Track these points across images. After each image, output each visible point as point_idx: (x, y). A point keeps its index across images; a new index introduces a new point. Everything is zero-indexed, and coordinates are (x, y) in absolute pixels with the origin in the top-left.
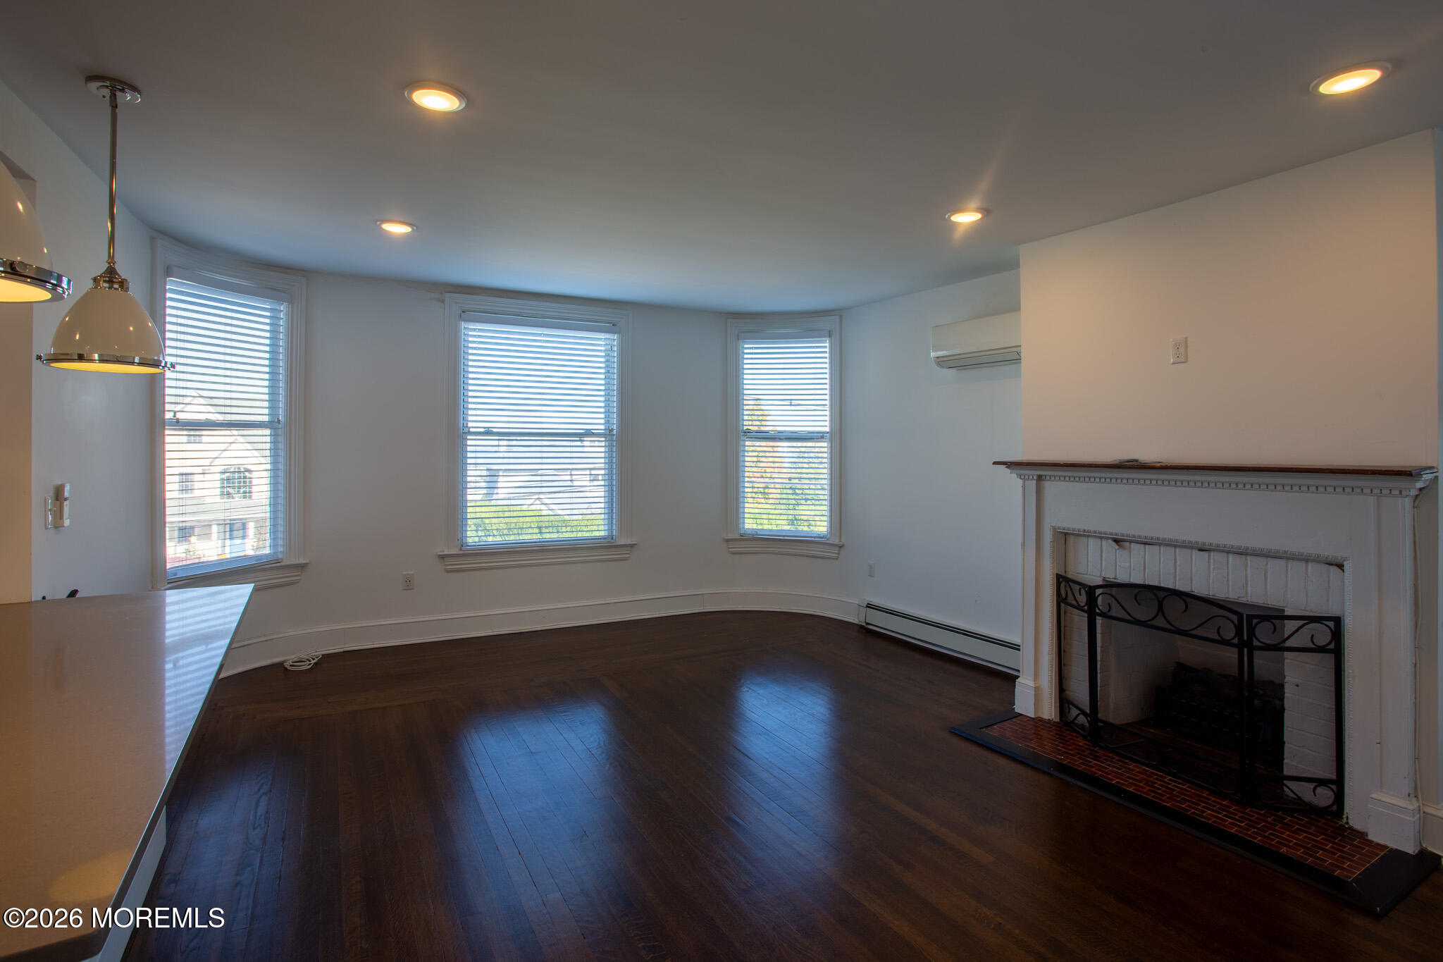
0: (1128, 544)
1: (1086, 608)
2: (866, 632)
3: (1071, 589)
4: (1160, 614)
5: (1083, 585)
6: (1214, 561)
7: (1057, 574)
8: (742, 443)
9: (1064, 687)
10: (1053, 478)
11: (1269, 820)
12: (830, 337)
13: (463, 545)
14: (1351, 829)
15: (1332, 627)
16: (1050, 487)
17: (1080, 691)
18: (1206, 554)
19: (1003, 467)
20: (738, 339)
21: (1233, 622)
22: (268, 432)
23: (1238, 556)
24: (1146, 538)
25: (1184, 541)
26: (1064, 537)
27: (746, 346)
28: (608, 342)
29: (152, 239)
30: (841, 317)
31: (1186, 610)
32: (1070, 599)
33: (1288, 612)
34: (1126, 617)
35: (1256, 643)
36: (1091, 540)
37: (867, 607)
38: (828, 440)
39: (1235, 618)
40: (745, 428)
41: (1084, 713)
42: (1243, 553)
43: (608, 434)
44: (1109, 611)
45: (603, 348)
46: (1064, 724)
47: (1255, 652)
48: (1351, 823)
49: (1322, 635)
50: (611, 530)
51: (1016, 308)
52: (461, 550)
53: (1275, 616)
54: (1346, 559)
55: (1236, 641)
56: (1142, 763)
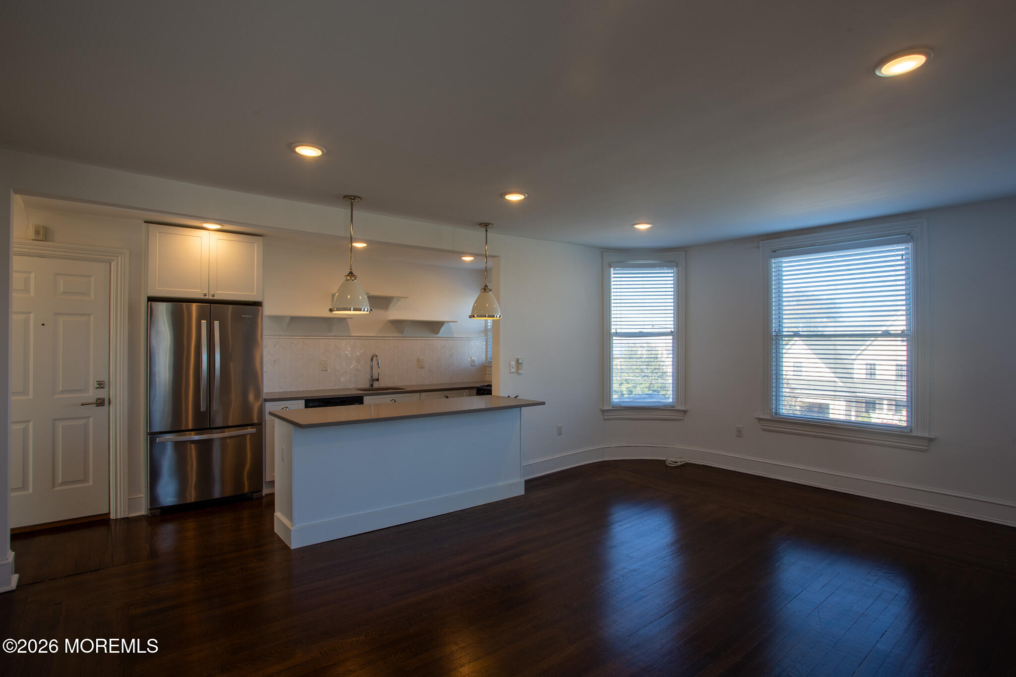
13: (773, 414)
22: (671, 337)
29: (602, 253)
52: (772, 417)
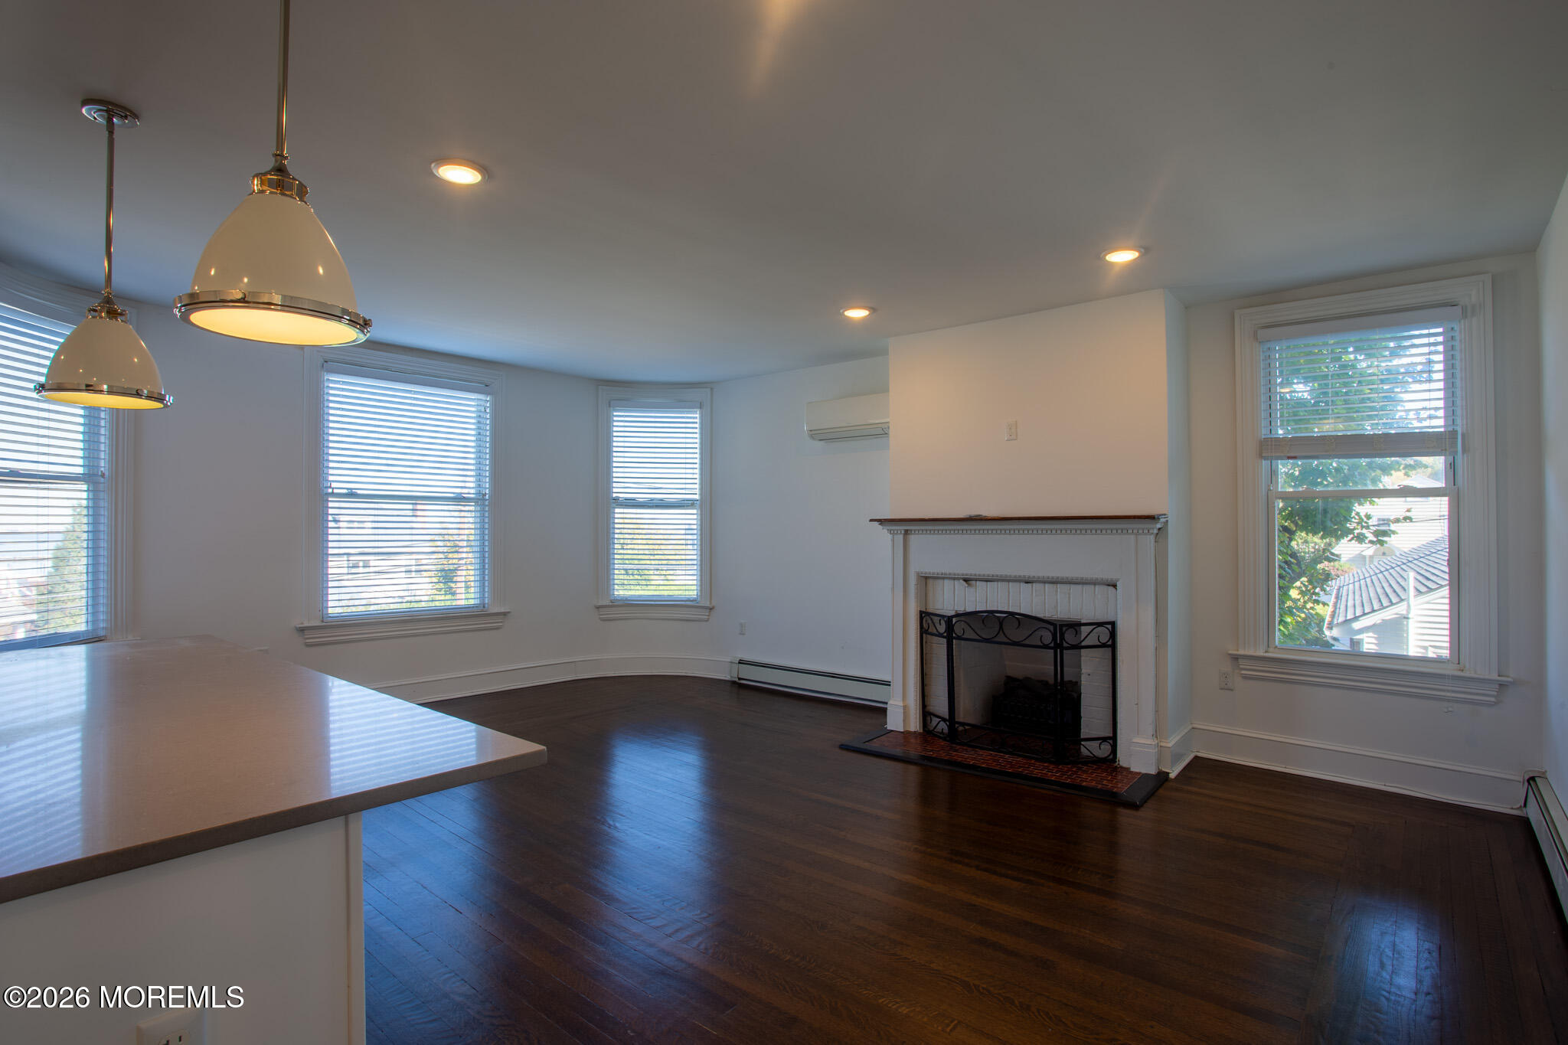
0: (974, 582)
1: (945, 634)
2: (739, 686)
3: (933, 622)
4: (1001, 632)
5: (943, 616)
6: (1036, 591)
7: (920, 611)
8: (612, 511)
9: (926, 703)
10: (917, 532)
11: (1074, 769)
12: (701, 408)
13: (324, 616)
14: (1121, 767)
15: (1110, 629)
16: (913, 539)
17: (940, 704)
18: (1030, 585)
19: (876, 523)
20: (610, 406)
21: (1051, 631)
23: (1051, 585)
24: (988, 576)
25: (1015, 576)
26: (925, 579)
27: (615, 414)
28: (482, 403)
30: (712, 389)
31: (1019, 625)
32: (932, 630)
33: (1083, 621)
34: (977, 637)
35: (1065, 645)
36: (946, 581)
37: (739, 663)
38: (698, 506)
39: (1051, 628)
40: (614, 495)
41: (944, 720)
42: (1054, 582)
43: (479, 500)
44: (963, 634)
45: (473, 409)
46: (927, 734)
47: (1065, 651)
48: (1121, 763)
49: (1104, 634)
50: (482, 598)
51: (885, 390)
52: (323, 621)
53: (1075, 626)
54: (1118, 580)
55: (1052, 645)
56: (990, 750)
